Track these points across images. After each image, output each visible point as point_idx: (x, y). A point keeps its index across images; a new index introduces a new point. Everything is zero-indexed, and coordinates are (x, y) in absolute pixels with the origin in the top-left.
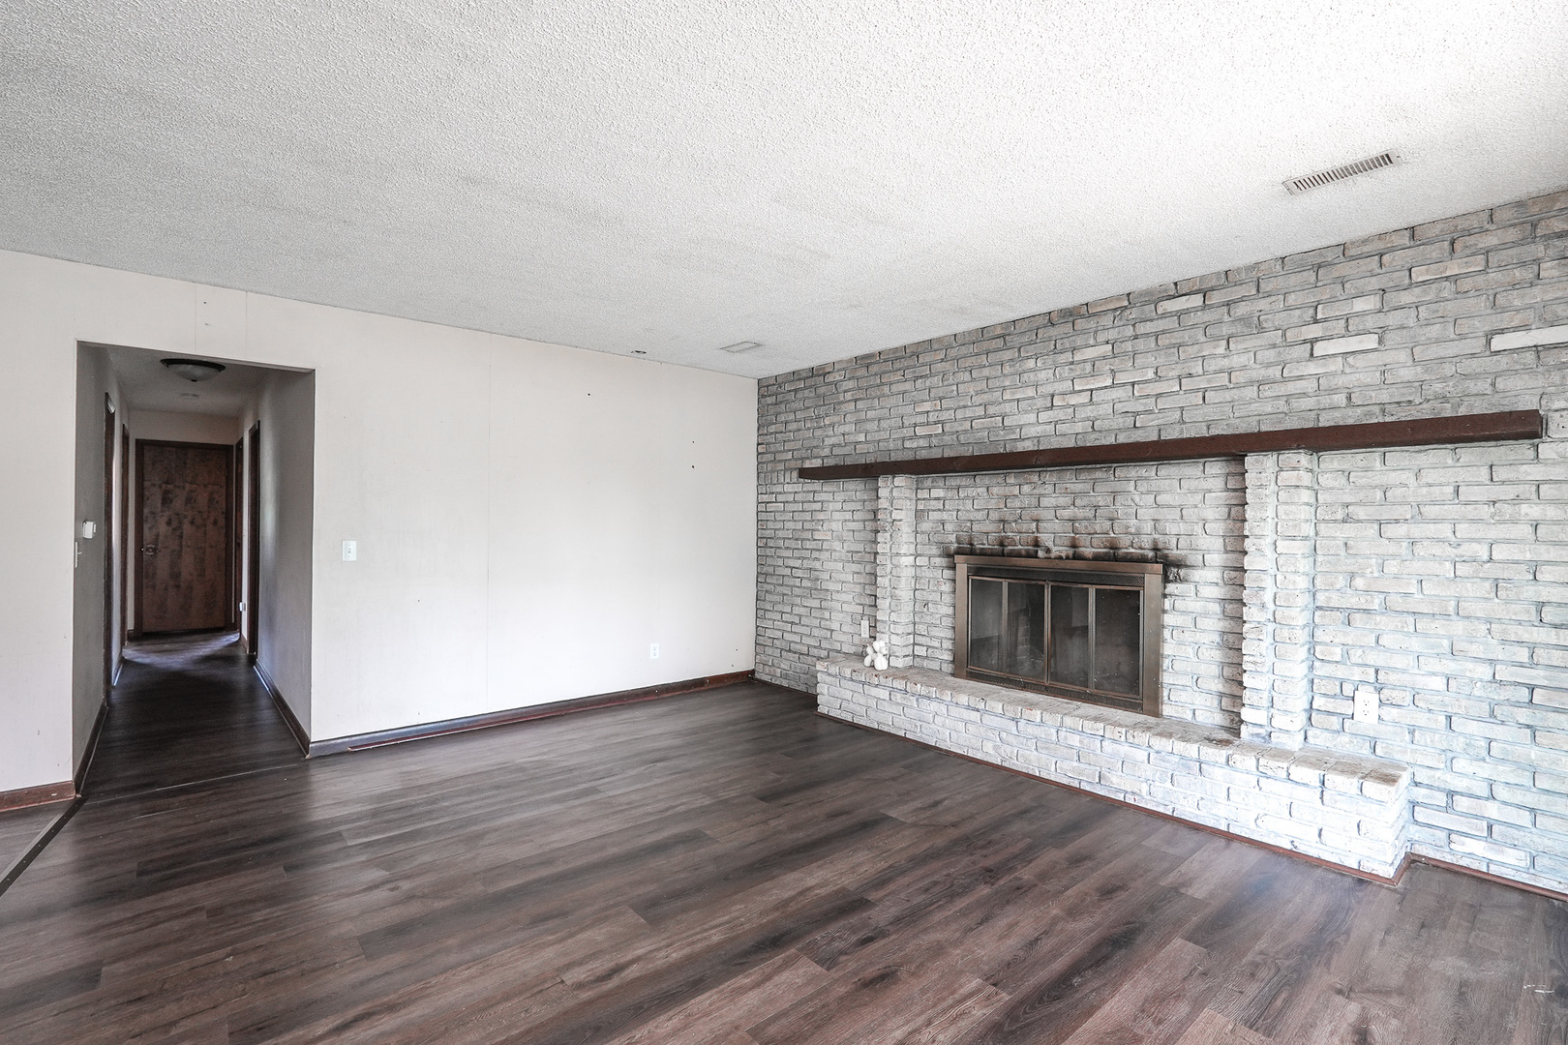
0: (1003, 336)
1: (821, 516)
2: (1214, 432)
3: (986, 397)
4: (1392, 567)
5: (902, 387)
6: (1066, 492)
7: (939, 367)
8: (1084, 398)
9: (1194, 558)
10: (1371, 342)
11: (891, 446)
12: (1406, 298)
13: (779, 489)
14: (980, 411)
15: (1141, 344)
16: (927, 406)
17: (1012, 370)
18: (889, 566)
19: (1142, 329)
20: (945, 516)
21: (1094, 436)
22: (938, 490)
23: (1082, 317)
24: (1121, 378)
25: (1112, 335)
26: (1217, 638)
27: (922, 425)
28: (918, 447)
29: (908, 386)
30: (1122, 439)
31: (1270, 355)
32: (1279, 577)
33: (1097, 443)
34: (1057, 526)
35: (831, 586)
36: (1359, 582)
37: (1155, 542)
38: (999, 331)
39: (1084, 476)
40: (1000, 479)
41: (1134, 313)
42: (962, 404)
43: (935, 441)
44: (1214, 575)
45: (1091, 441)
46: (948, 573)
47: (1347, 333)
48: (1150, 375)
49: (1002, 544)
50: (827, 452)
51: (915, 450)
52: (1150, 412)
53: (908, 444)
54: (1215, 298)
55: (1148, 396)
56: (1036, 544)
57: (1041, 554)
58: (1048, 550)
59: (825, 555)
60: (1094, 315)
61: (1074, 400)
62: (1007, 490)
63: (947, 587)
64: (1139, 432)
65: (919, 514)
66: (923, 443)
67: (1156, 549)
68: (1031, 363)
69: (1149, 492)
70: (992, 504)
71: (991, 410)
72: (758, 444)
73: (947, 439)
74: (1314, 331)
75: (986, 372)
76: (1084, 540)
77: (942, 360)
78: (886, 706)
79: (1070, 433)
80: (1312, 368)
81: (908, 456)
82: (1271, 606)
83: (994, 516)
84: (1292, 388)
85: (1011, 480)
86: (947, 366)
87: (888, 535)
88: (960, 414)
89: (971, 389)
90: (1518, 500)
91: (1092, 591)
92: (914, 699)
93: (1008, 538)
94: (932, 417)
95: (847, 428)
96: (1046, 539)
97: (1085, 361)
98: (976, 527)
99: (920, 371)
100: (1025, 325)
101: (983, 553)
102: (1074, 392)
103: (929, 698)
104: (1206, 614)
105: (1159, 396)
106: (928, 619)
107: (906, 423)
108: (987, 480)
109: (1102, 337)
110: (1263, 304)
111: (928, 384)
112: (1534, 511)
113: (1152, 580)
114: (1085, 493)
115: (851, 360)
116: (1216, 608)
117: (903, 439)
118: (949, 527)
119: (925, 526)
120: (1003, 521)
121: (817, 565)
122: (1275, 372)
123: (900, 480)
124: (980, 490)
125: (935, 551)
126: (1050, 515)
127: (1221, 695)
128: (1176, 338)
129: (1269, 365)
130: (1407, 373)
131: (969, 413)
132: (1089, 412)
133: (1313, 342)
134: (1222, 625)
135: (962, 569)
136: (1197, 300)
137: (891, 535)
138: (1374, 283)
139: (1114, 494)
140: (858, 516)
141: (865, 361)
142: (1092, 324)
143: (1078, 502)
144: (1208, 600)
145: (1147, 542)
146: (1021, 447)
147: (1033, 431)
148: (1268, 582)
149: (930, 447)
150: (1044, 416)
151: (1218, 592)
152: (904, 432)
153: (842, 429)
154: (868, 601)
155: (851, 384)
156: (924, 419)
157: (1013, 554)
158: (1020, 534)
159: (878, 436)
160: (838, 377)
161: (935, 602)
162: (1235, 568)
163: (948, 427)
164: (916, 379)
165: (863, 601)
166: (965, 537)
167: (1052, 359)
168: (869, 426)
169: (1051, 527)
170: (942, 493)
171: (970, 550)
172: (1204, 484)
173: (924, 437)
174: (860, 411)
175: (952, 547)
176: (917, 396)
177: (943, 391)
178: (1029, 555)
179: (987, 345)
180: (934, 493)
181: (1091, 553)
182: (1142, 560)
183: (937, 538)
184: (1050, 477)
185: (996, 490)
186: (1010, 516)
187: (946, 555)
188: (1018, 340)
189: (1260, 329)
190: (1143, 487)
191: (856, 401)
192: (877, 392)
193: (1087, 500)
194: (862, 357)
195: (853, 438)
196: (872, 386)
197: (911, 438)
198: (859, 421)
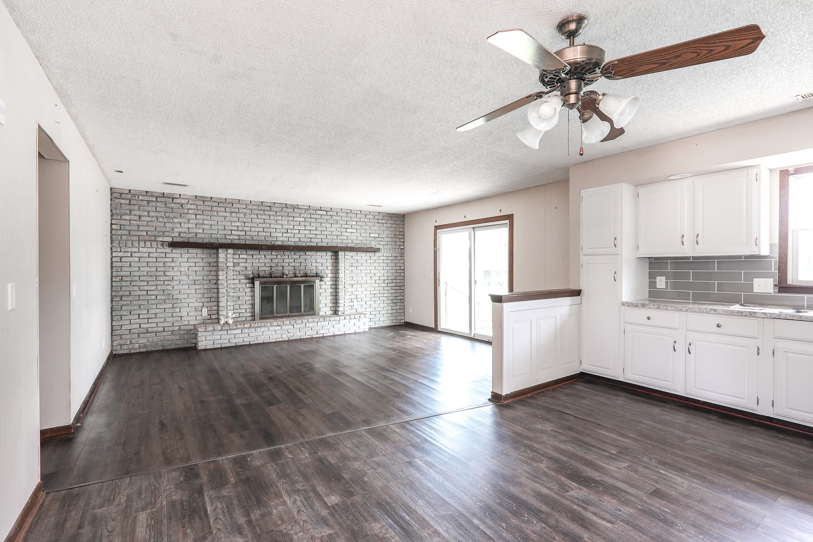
0: (270, 207)
1: (173, 264)
2: (329, 245)
3: (264, 225)
4: (358, 275)
5: (224, 214)
6: (292, 259)
7: (244, 211)
8: (297, 231)
9: (325, 276)
10: (355, 231)
11: (219, 237)
12: (360, 224)
13: (136, 250)
14: (262, 230)
15: (313, 220)
16: (238, 224)
17: (274, 218)
18: (226, 284)
19: (312, 216)
20: (247, 265)
21: (300, 243)
22: (244, 255)
23: (296, 208)
24: (307, 228)
25: (305, 216)
26: (330, 294)
27: (234, 230)
28: (234, 238)
29: (228, 214)
30: (308, 244)
31: (338, 229)
33: (301, 245)
34: (290, 268)
35: (180, 297)
36: (354, 278)
37: (316, 272)
38: (269, 205)
39: (297, 253)
40: (270, 253)
41: (311, 212)
42: (254, 226)
43: (242, 237)
44: (329, 279)
45: (300, 244)
46: (248, 285)
47: (351, 228)
48: (315, 229)
50: (177, 235)
51: (232, 240)
52: (315, 238)
53: (228, 237)
54: (329, 213)
55: (314, 234)
56: (283, 273)
57: (284, 276)
58: (287, 275)
59: (174, 283)
60: (300, 209)
61: (294, 231)
62: (272, 257)
63: (248, 290)
64: (312, 243)
65: (235, 264)
66: (237, 237)
67: (316, 274)
68: (280, 218)
69: (314, 259)
70: (267, 261)
71: (266, 230)
72: (112, 224)
73: (248, 237)
74: (347, 226)
75: (264, 217)
76: (298, 272)
77: (244, 208)
78: (241, 336)
79: (293, 241)
80: (346, 234)
81: (229, 242)
82: (344, 285)
83: (267, 265)
84: (343, 238)
85: (274, 253)
86: (247, 211)
87: (224, 272)
88: (253, 229)
89: (258, 221)
90: (373, 263)
91: (302, 286)
92: (253, 329)
93: (273, 272)
94: (240, 228)
95: (190, 226)
96: (286, 272)
97: (297, 221)
98: (260, 269)
99: (233, 210)
100: (278, 205)
101: (264, 277)
102: (294, 229)
103: (260, 327)
104: (327, 289)
105: (316, 234)
106: (240, 302)
107: (227, 229)
108: (265, 253)
109: (302, 216)
110: (338, 218)
111: (238, 215)
112: (375, 264)
113: (317, 282)
114: (297, 259)
115: (193, 196)
116: (330, 287)
117: (225, 235)
118: (249, 269)
119: (238, 268)
120: (271, 267)
121: (170, 288)
123: (231, 251)
124: (262, 256)
125: (243, 277)
126: (287, 265)
127: (331, 307)
128: (321, 221)
129: (339, 232)
130: (360, 238)
131: (257, 229)
132: (299, 236)
133: (347, 228)
134: (331, 290)
135: (257, 283)
136: (325, 213)
137: (226, 272)
138: (355, 219)
139: (306, 259)
140: (201, 264)
141: (204, 199)
142: (299, 211)
143: (295, 261)
144: (328, 285)
145: (315, 272)
146: (277, 243)
147: (281, 239)
148: (343, 280)
149: (239, 239)
150: (284, 235)
151: (330, 283)
152: (226, 232)
153: (187, 226)
154: (206, 300)
155: (193, 207)
156: (236, 228)
157: (274, 277)
158: (277, 271)
159: (211, 232)
160: (183, 201)
161: (243, 296)
162: (333, 277)
163: (248, 233)
164: (231, 213)
165: (203, 301)
166: (256, 272)
167: (287, 218)
168: (205, 227)
169: (287, 268)
170: (245, 257)
171: (259, 277)
172: (327, 258)
173: (236, 235)
174: (199, 219)
175: (251, 276)
176: (232, 219)
177: (245, 220)
178: (280, 277)
179: (263, 208)
180: (241, 256)
181: (299, 275)
182: (314, 276)
183: (243, 273)
184: (287, 253)
185: (268, 256)
186: (273, 265)
187: (249, 279)
188: (275, 209)
189: (337, 223)
190: (313, 257)
191: (196, 215)
192: (210, 213)
193: (298, 261)
194: (201, 197)
195: (195, 231)
196: (206, 210)
197: (229, 235)
198: (199, 224)
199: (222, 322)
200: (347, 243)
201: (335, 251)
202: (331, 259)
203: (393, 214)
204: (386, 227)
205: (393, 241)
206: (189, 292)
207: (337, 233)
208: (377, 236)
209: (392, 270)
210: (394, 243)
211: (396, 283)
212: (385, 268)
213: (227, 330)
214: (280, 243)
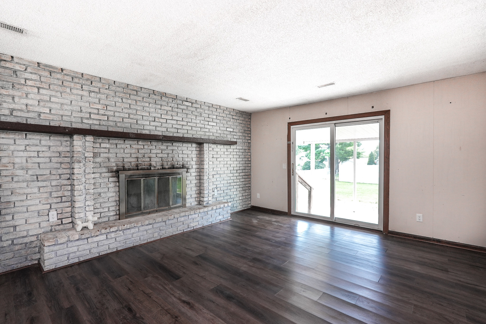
0: (136, 91)
2: (194, 137)
3: (130, 111)
4: (218, 166)
5: (81, 92)
6: (159, 149)
8: (165, 121)
9: (191, 167)
10: (215, 124)
11: (73, 120)
12: (219, 118)
14: (127, 116)
15: (179, 110)
16: (99, 107)
17: (140, 104)
18: (84, 180)
19: (179, 106)
20: (110, 155)
21: (168, 133)
22: (106, 144)
23: (164, 96)
24: (175, 118)
25: (173, 105)
26: (195, 185)
27: (94, 113)
28: (93, 123)
29: (85, 93)
30: (175, 135)
31: (202, 122)
32: (209, 169)
33: (168, 135)
34: (157, 160)
37: (183, 163)
38: (135, 88)
39: (165, 144)
40: (136, 142)
41: (178, 101)
42: (118, 110)
43: (104, 123)
44: (194, 170)
46: (111, 179)
47: (213, 122)
48: (181, 119)
49: (137, 166)
50: (7, 112)
51: (91, 125)
52: (181, 129)
53: (86, 121)
54: (194, 105)
55: (180, 125)
56: (150, 165)
57: (152, 168)
58: (154, 167)
60: (167, 97)
61: (161, 120)
62: (139, 147)
63: (111, 185)
64: (179, 134)
65: (95, 155)
66: (97, 122)
67: (183, 165)
68: (147, 104)
69: (181, 150)
70: (133, 151)
71: (132, 116)
73: (111, 124)
74: (208, 119)
75: (129, 101)
76: (165, 164)
77: (106, 89)
78: (106, 242)
79: (160, 131)
80: (208, 127)
81: (87, 127)
82: (208, 176)
83: (133, 156)
84: (206, 130)
85: (140, 143)
88: (117, 114)
89: (123, 105)
90: (229, 155)
92: (121, 232)
93: (140, 163)
94: (102, 112)
95: (30, 102)
96: (153, 163)
97: (164, 110)
98: (126, 160)
99: (92, 89)
100: (145, 91)
101: (129, 170)
102: (161, 118)
103: (129, 229)
104: (193, 180)
105: (183, 125)
106: (101, 200)
107: (84, 111)
108: (131, 142)
109: (170, 105)
110: (202, 111)
111: (98, 96)
113: (184, 174)
114: (165, 150)
115: (33, 63)
116: (194, 178)
117: (82, 118)
118: (112, 160)
119: (98, 160)
120: (137, 158)
122: (203, 126)
123: (90, 138)
124: (127, 146)
125: (104, 170)
126: (155, 155)
127: (195, 198)
128: (187, 112)
129: (202, 124)
130: (219, 132)
131: (122, 115)
132: (166, 125)
133: (209, 121)
134: (196, 181)
135: (122, 177)
136: (190, 104)
137: (84, 165)
138: (216, 114)
139: (173, 150)
140: (47, 154)
141: (51, 70)
142: (167, 99)
143: (163, 152)
144: (193, 176)
145: (181, 163)
146: (144, 132)
147: (148, 128)
148: (208, 171)
149: (100, 125)
150: (152, 123)
151: (195, 174)
152: (82, 115)
153: (25, 101)
154: (55, 201)
155: (34, 77)
156: (96, 111)
157: (142, 169)
158: (144, 162)
159: (61, 113)
160: (17, 67)
161: (105, 192)
162: (198, 168)
163: (111, 118)
164: (90, 92)
165: (50, 201)
166: (120, 164)
167: (154, 106)
168: (53, 106)
169: (155, 159)
170: (108, 146)
171: (124, 169)
172: (192, 149)
173: (97, 120)
174: (43, 95)
175: (115, 168)
176: (91, 100)
177: (107, 103)
178: (148, 169)
179: (129, 92)
180: (103, 145)
181: (167, 167)
182: (180, 168)
183: (105, 165)
184: (154, 143)
185: (134, 146)
186: (140, 156)
187: (112, 172)
188: (142, 95)
189: (201, 116)
190: (180, 149)
191: (39, 88)
192: (60, 89)
193: (166, 152)
194: (46, 66)
195: (37, 109)
196: (54, 84)
197: (87, 119)
198: (43, 101)
199: (79, 228)
200: (209, 136)
201: (200, 143)
202: (196, 150)
203: (243, 112)
204: (239, 123)
205: (243, 136)
206: (28, 191)
207: (201, 126)
208: (232, 130)
209: (243, 161)
210: (244, 138)
211: (245, 172)
212: (238, 159)
213: (87, 238)
214: (147, 132)
